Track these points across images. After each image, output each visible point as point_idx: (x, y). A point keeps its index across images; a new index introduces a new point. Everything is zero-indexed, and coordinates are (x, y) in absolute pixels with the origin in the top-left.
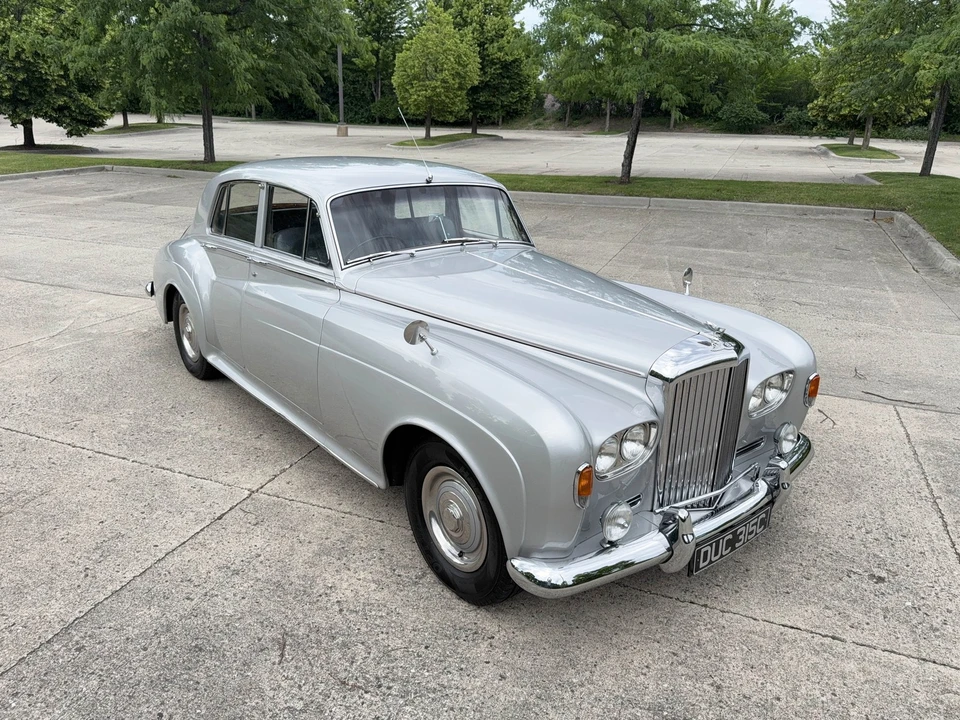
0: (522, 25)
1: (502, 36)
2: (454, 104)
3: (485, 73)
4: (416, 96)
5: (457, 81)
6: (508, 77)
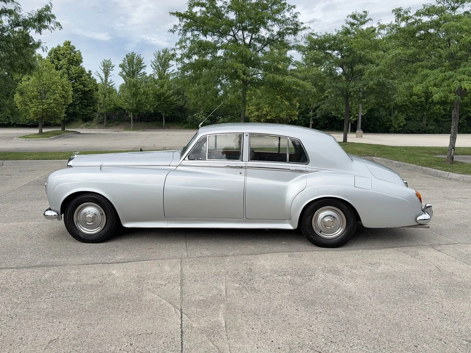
0: (90, 71)
1: (81, 77)
2: (60, 113)
4: (33, 110)
5: (63, 100)
6: (86, 99)
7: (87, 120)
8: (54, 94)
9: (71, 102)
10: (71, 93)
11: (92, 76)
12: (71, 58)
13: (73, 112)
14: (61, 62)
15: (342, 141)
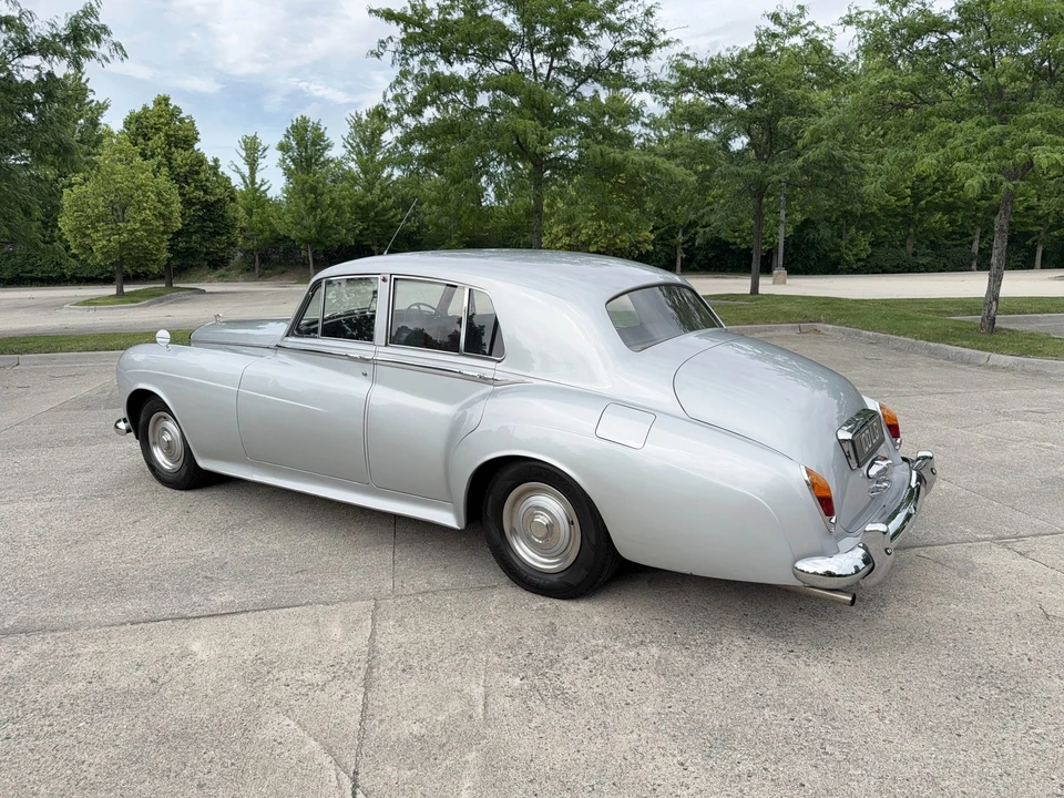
0: (216, 161)
1: (198, 173)
2: (158, 250)
3: (183, 215)
4: (102, 242)
5: (162, 223)
6: (211, 220)
7: (216, 264)
8: (140, 209)
9: (180, 226)
10: (177, 207)
11: (220, 170)
12: (171, 132)
13: (187, 249)
14: (150, 143)
15: (749, 292)
